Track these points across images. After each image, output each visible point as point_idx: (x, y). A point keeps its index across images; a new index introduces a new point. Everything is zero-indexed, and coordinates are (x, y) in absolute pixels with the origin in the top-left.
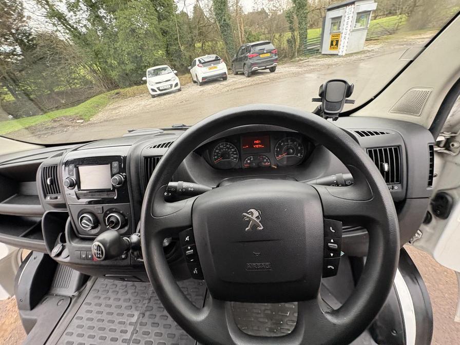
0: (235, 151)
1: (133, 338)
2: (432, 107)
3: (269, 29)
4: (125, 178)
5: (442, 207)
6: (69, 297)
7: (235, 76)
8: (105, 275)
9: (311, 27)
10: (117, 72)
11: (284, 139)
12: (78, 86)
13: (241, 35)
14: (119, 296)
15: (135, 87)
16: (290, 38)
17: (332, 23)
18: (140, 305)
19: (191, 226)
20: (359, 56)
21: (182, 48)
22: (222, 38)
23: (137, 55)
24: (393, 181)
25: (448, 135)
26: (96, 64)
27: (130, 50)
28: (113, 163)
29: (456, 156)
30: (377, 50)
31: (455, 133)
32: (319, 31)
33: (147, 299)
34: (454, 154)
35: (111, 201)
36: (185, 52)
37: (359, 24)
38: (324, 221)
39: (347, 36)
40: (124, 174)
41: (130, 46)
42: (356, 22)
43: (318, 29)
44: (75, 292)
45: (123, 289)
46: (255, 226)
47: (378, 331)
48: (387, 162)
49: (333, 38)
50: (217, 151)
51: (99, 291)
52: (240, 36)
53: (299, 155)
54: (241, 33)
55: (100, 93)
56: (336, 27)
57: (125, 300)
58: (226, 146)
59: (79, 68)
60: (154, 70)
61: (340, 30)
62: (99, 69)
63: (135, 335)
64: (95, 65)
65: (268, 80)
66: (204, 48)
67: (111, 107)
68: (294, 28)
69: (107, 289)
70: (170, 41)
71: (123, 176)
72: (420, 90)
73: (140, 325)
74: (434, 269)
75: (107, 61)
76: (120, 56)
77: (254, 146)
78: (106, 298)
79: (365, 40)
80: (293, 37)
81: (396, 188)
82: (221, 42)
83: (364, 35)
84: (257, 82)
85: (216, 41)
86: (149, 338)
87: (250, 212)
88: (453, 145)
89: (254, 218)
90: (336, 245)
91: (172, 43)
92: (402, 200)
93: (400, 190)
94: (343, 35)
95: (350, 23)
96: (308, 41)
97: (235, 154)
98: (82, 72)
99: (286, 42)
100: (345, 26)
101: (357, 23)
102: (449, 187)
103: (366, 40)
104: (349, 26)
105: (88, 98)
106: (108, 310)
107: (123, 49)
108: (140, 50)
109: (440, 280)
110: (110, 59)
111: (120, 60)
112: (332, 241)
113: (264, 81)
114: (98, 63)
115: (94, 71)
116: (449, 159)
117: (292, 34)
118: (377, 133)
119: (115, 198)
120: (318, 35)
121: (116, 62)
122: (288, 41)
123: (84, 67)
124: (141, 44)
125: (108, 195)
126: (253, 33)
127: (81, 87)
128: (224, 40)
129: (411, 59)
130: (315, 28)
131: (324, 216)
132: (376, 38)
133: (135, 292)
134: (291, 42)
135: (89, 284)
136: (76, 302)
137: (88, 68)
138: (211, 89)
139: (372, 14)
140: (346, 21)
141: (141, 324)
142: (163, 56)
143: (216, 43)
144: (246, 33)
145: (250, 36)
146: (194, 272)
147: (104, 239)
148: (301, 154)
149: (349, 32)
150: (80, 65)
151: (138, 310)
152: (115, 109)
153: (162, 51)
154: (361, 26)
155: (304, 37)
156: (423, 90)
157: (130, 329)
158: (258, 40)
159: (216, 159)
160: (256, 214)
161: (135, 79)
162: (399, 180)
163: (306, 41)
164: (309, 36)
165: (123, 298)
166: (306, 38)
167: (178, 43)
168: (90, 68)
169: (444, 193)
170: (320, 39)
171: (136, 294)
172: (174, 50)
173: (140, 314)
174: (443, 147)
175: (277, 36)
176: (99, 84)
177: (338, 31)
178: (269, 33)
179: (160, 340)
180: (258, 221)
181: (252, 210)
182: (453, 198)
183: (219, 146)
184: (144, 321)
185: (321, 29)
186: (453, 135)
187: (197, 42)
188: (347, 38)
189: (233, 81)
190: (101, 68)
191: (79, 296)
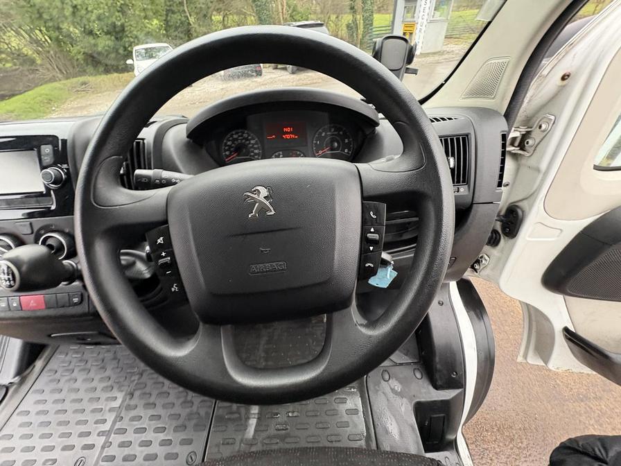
0: (256, 143)
1: (116, 427)
2: (508, 84)
3: (322, 5)
4: (68, 174)
5: (512, 223)
6: (4, 385)
7: (274, 71)
8: (50, 336)
9: (379, 11)
10: (82, 48)
11: (326, 127)
12: (8, 65)
13: (282, 9)
14: (92, 374)
15: (116, 75)
16: (350, 22)
17: (405, 7)
18: (126, 383)
19: (166, 222)
20: (437, 58)
21: (192, 20)
22: (253, 10)
23: (114, 23)
24: (458, 182)
25: (523, 130)
26: (40, 31)
27: (101, 11)
28: (43, 147)
29: (530, 156)
30: (457, 52)
31: (531, 128)
32: (389, 17)
33: (138, 374)
34: (528, 155)
35: (47, 213)
36: (196, 26)
37: (438, 14)
38: (362, 204)
39: (424, 28)
40: (65, 166)
41: (102, 6)
42: (435, 10)
43: (388, 15)
44: (14, 377)
45: (97, 365)
46: (263, 210)
47: (437, 376)
48: (453, 155)
49: (406, 29)
50: (229, 143)
51: (56, 372)
52: (280, 10)
53: (346, 151)
54: (282, 5)
55: (53, 80)
56: (409, 15)
57: (102, 380)
58: (242, 136)
59: (8, 34)
60: (146, 49)
61: (415, 19)
62: (46, 40)
63: (118, 423)
64: (37, 32)
65: (320, 81)
66: (226, 23)
67: (75, 104)
68: (356, 8)
69: (71, 367)
70: (170, 6)
71: (62, 169)
72: (496, 61)
73: (126, 409)
74: (502, 310)
75: (61, 26)
76: (85, 21)
77: (284, 137)
78: (69, 380)
79: (444, 37)
80: (355, 21)
81: (462, 190)
82: (252, 18)
83: (443, 30)
84: (304, 82)
85: (245, 14)
86: (141, 424)
87: (255, 191)
88: (528, 143)
89: (261, 198)
90: (377, 235)
91: (175, 9)
92: (468, 206)
93: (466, 193)
94: (418, 26)
95: (427, 11)
96: (374, 30)
97: (256, 149)
98: (15, 43)
99: (345, 28)
100: (422, 13)
101: (436, 12)
102: (520, 198)
103: (446, 38)
104: (426, 14)
105: (28, 88)
106: (74, 396)
107: (89, 9)
108: (120, 14)
109: (506, 321)
110: (66, 24)
111: (85, 28)
112: (372, 230)
113: (315, 81)
114: (43, 29)
115: (37, 42)
116: (523, 161)
117: (353, 16)
118: (443, 119)
119: (53, 207)
120: (387, 23)
121: (77, 31)
122: (348, 26)
123: (18, 33)
124: (122, 4)
125: (38, 202)
126: (299, 9)
127: (14, 67)
128: (257, 14)
129: (489, 20)
130: (383, 14)
131: (364, 198)
132: (458, 36)
133: (118, 367)
134: (352, 28)
135: (39, 364)
136: (16, 391)
137: (26, 36)
138: (238, 88)
139: (454, 3)
140: (423, 6)
141: (129, 408)
142: (160, 30)
143: (246, 18)
144: (290, 7)
145: (294, 13)
146: (173, 290)
147: (17, 257)
148: (349, 150)
149: (425, 23)
150: (9, 29)
151: (122, 391)
152: (82, 108)
153: (160, 22)
154: (440, 16)
155: (368, 23)
156: (499, 61)
157: (110, 418)
158: (307, 20)
159: (228, 156)
160: (264, 192)
161: (114, 63)
162: (466, 181)
163: (371, 29)
164: (375, 24)
165: (97, 378)
166: (371, 25)
167: (184, 11)
168: (30, 36)
169: (517, 206)
170: (390, 28)
171: (119, 370)
172: (179, 22)
173: (126, 395)
174: (518, 146)
175: (333, 17)
176: (49, 66)
177: (412, 20)
178: (322, 12)
179: (158, 424)
180: (267, 203)
181: (258, 188)
182: (523, 212)
183: (232, 136)
184: (133, 403)
185: (392, 15)
186: (530, 130)
187: (214, 13)
188: (423, 31)
189: (271, 78)
190: (50, 38)
191: (22, 382)
